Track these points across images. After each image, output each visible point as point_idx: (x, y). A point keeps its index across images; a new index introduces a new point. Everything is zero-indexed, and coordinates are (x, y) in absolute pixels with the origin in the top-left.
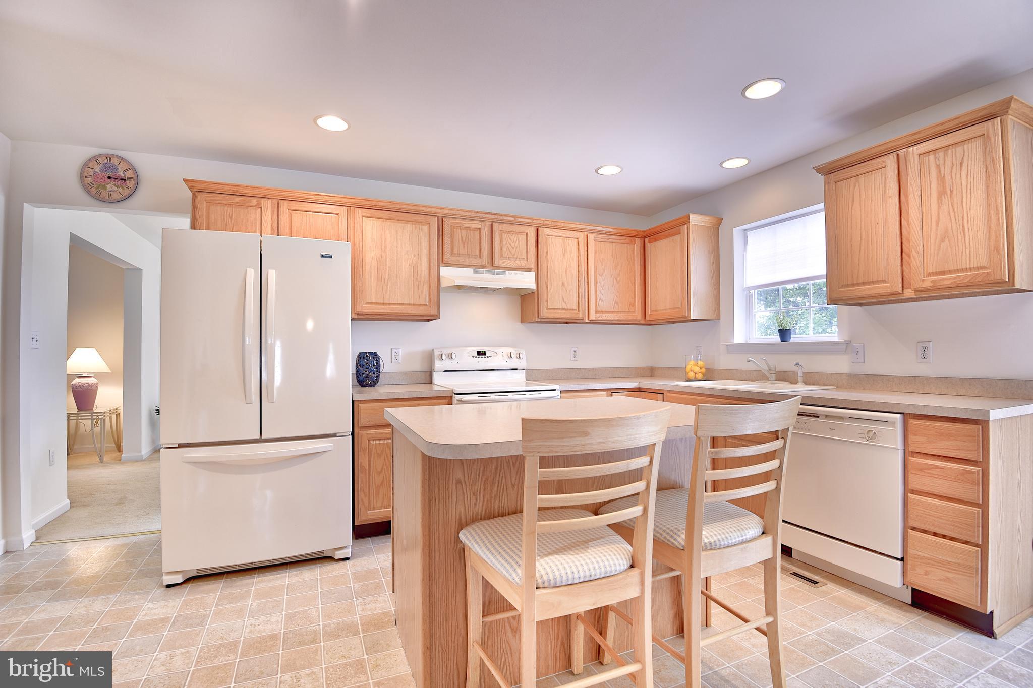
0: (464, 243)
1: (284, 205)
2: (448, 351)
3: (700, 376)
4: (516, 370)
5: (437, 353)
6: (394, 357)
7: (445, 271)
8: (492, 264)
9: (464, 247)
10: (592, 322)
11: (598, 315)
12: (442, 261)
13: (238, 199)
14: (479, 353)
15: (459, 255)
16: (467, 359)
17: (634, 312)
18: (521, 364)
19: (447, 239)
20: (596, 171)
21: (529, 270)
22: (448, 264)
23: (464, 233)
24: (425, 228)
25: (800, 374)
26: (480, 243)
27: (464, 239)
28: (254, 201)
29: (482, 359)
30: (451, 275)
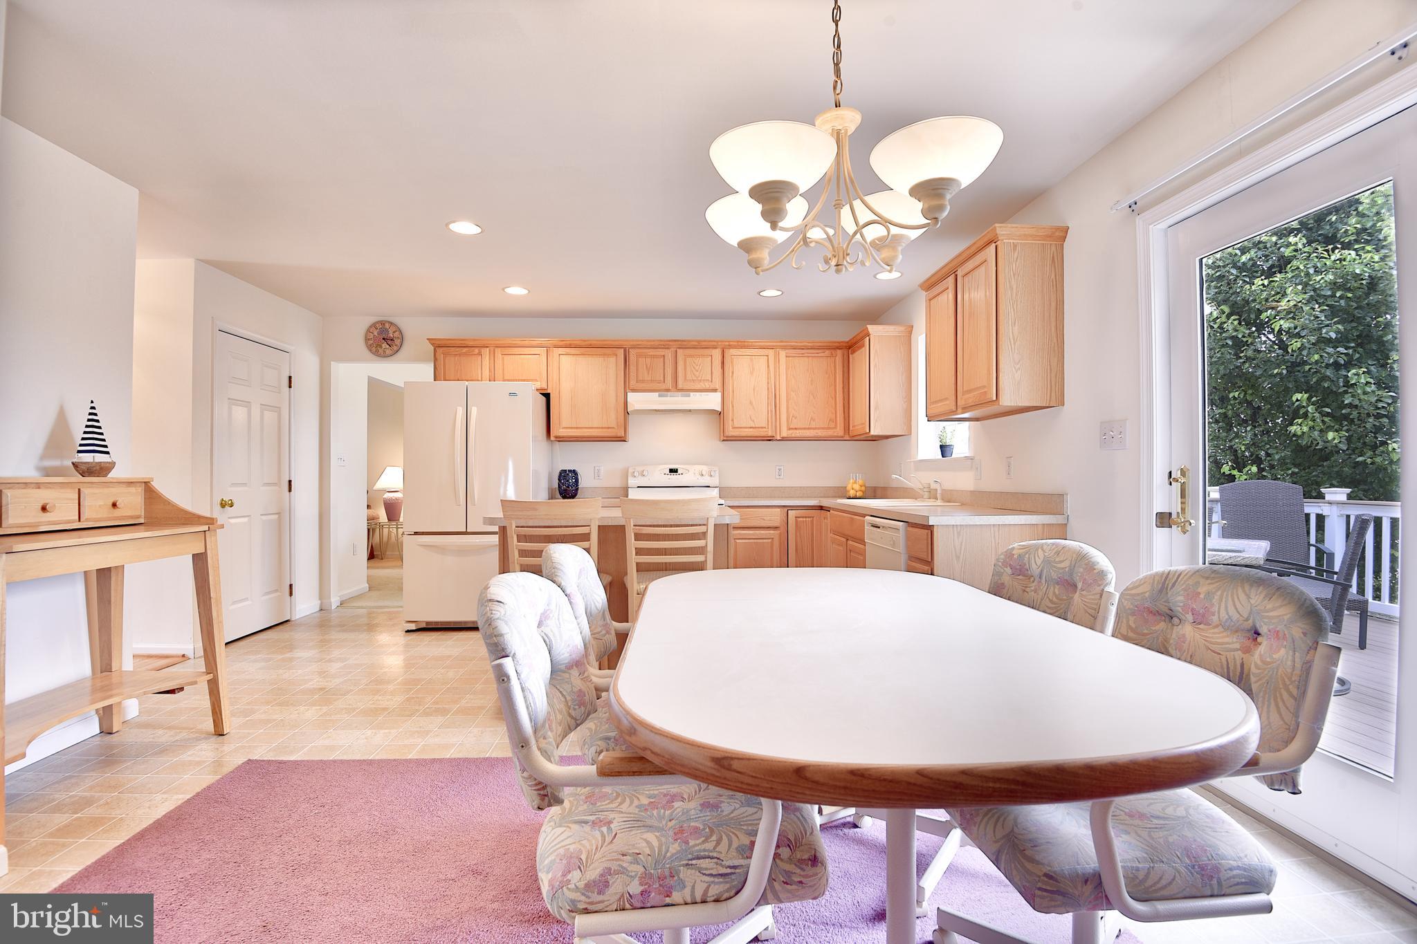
0: (648, 370)
1: (498, 351)
2: (640, 469)
3: (859, 494)
4: (709, 487)
5: (631, 470)
6: (597, 474)
7: (632, 397)
8: (676, 388)
9: (648, 374)
10: (783, 439)
11: (791, 431)
12: (627, 388)
13: (465, 350)
14: (672, 471)
15: (643, 381)
16: (659, 476)
17: (835, 428)
18: (714, 481)
19: (633, 368)
20: (759, 293)
21: (715, 390)
22: (634, 390)
23: (648, 360)
24: (612, 360)
25: (939, 492)
26: (664, 369)
27: (648, 366)
28: (476, 351)
29: (674, 476)
30: (637, 400)
